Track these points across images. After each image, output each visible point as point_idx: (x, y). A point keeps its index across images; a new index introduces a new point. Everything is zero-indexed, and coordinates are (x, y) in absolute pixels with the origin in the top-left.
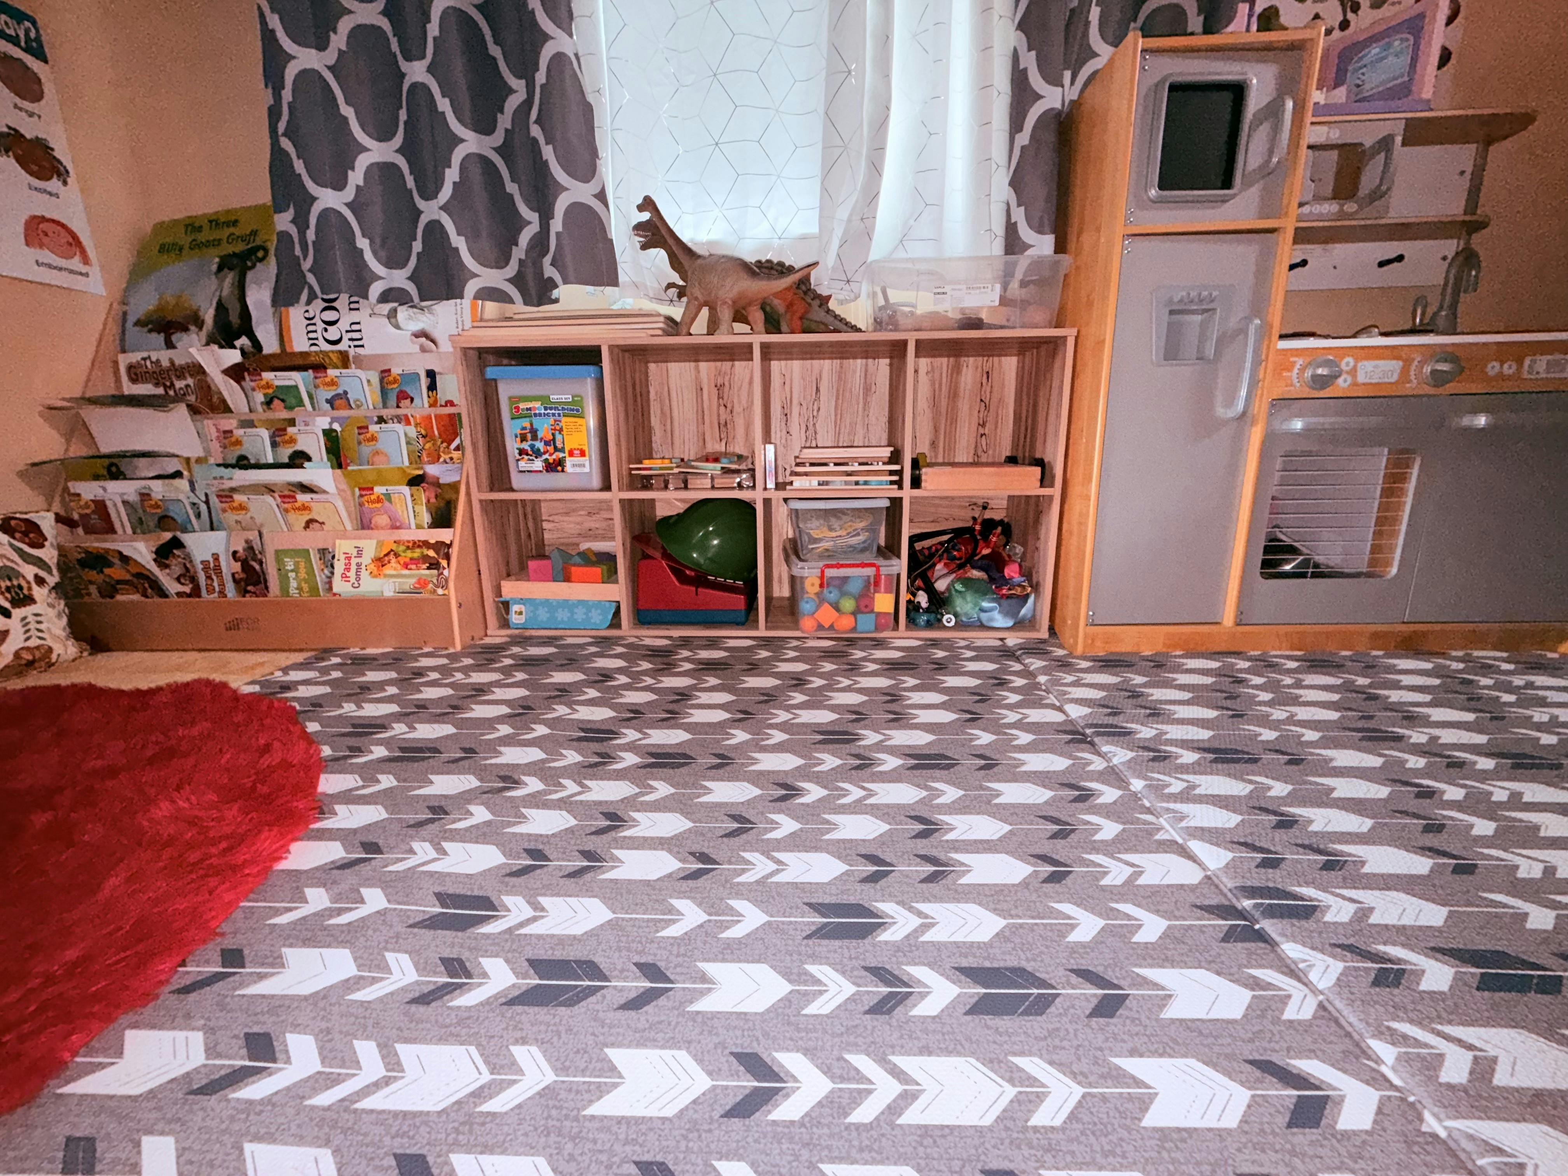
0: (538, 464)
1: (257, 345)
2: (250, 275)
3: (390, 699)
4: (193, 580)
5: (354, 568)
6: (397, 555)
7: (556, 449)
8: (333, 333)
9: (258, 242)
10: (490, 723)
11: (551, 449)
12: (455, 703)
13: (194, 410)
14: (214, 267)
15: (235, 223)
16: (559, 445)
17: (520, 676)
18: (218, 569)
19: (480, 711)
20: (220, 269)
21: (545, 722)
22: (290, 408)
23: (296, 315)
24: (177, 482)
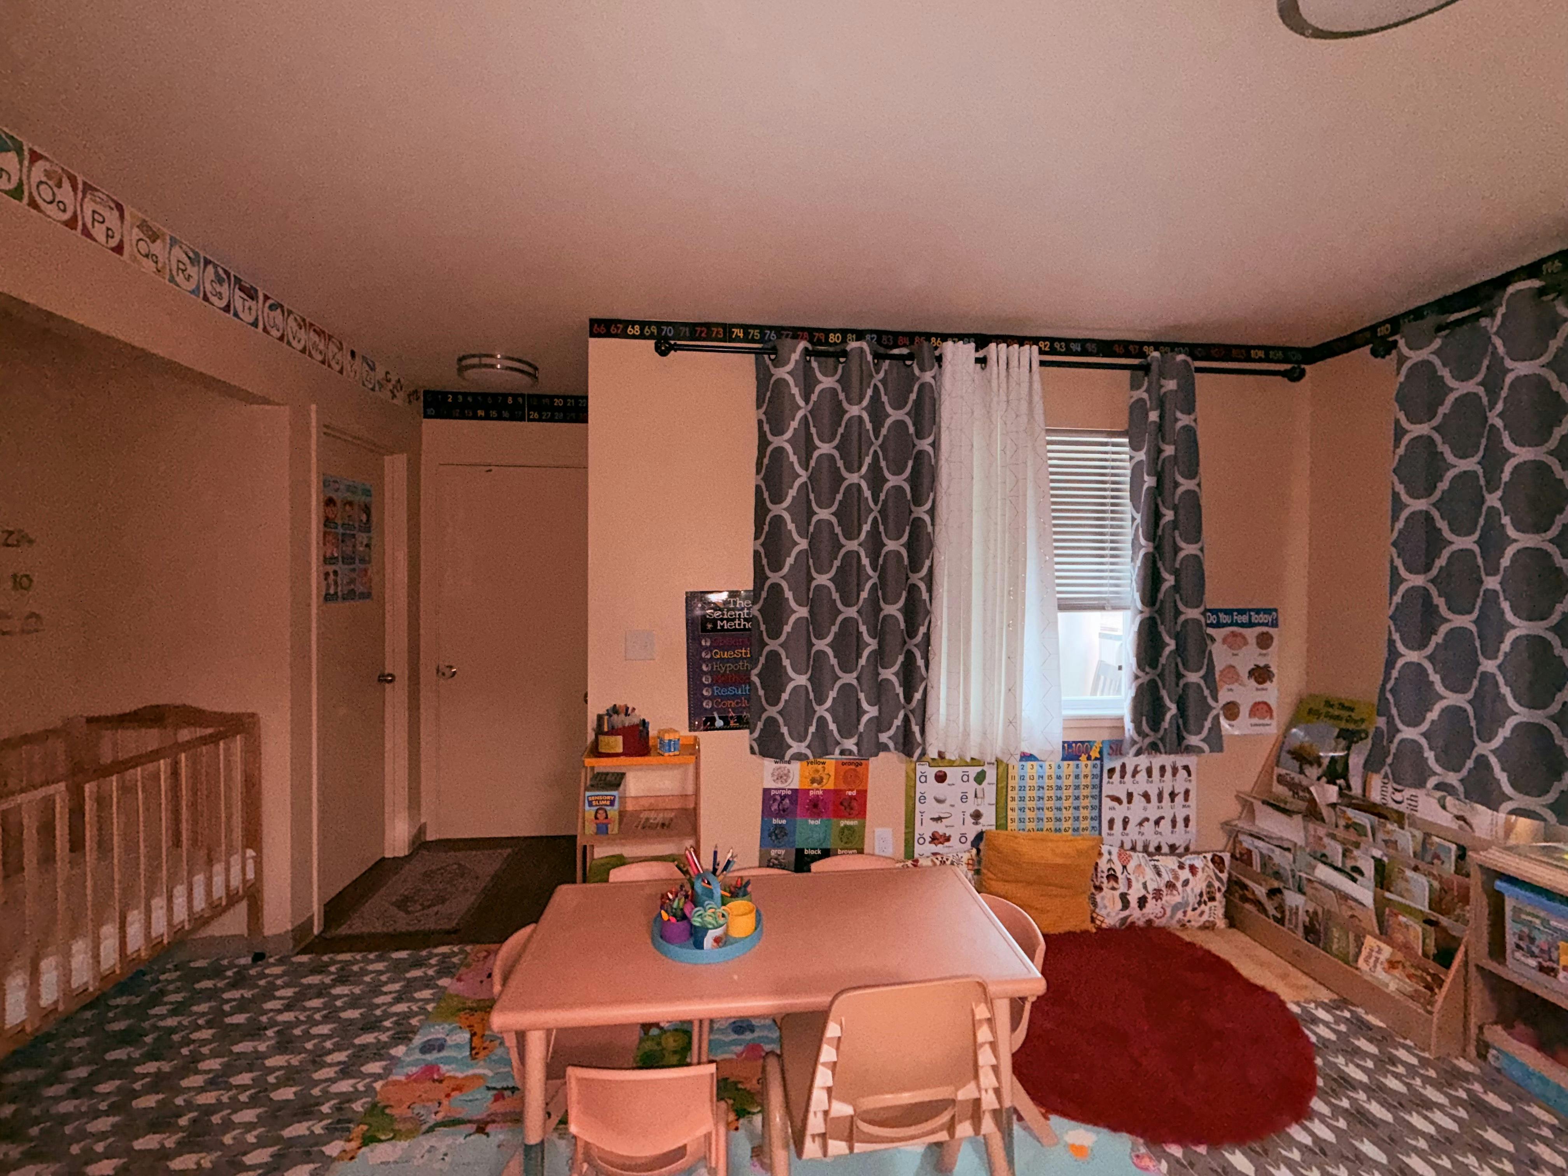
0: (1533, 963)
1: (1349, 787)
2: (1354, 747)
3: (1364, 1069)
4: (1283, 912)
5: (1373, 959)
6: (1404, 967)
7: (1551, 960)
8: (1398, 797)
9: (1363, 727)
10: (1417, 1133)
11: (1546, 957)
12: (1403, 1102)
13: (1305, 816)
14: (1335, 734)
15: (1351, 709)
16: (1554, 955)
17: (1462, 1113)
18: (1297, 913)
19: (1416, 1120)
20: (1338, 737)
21: (1454, 1161)
22: (1360, 835)
23: (1376, 781)
24: (1287, 853)
